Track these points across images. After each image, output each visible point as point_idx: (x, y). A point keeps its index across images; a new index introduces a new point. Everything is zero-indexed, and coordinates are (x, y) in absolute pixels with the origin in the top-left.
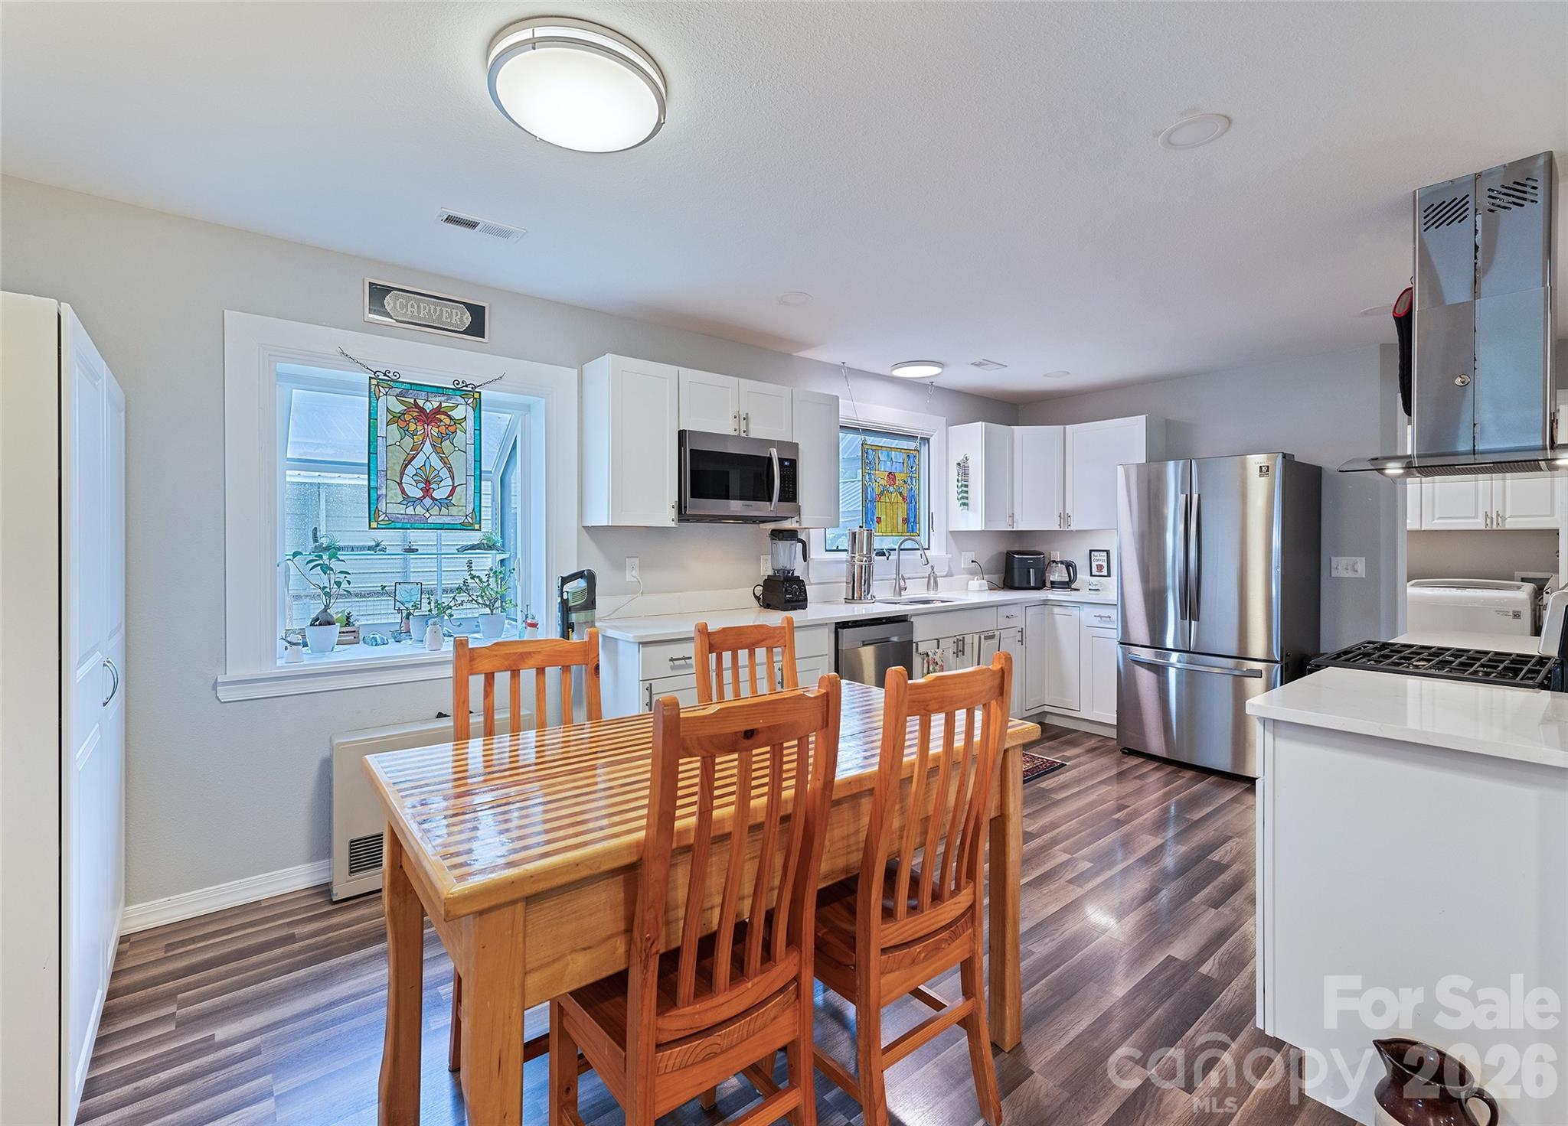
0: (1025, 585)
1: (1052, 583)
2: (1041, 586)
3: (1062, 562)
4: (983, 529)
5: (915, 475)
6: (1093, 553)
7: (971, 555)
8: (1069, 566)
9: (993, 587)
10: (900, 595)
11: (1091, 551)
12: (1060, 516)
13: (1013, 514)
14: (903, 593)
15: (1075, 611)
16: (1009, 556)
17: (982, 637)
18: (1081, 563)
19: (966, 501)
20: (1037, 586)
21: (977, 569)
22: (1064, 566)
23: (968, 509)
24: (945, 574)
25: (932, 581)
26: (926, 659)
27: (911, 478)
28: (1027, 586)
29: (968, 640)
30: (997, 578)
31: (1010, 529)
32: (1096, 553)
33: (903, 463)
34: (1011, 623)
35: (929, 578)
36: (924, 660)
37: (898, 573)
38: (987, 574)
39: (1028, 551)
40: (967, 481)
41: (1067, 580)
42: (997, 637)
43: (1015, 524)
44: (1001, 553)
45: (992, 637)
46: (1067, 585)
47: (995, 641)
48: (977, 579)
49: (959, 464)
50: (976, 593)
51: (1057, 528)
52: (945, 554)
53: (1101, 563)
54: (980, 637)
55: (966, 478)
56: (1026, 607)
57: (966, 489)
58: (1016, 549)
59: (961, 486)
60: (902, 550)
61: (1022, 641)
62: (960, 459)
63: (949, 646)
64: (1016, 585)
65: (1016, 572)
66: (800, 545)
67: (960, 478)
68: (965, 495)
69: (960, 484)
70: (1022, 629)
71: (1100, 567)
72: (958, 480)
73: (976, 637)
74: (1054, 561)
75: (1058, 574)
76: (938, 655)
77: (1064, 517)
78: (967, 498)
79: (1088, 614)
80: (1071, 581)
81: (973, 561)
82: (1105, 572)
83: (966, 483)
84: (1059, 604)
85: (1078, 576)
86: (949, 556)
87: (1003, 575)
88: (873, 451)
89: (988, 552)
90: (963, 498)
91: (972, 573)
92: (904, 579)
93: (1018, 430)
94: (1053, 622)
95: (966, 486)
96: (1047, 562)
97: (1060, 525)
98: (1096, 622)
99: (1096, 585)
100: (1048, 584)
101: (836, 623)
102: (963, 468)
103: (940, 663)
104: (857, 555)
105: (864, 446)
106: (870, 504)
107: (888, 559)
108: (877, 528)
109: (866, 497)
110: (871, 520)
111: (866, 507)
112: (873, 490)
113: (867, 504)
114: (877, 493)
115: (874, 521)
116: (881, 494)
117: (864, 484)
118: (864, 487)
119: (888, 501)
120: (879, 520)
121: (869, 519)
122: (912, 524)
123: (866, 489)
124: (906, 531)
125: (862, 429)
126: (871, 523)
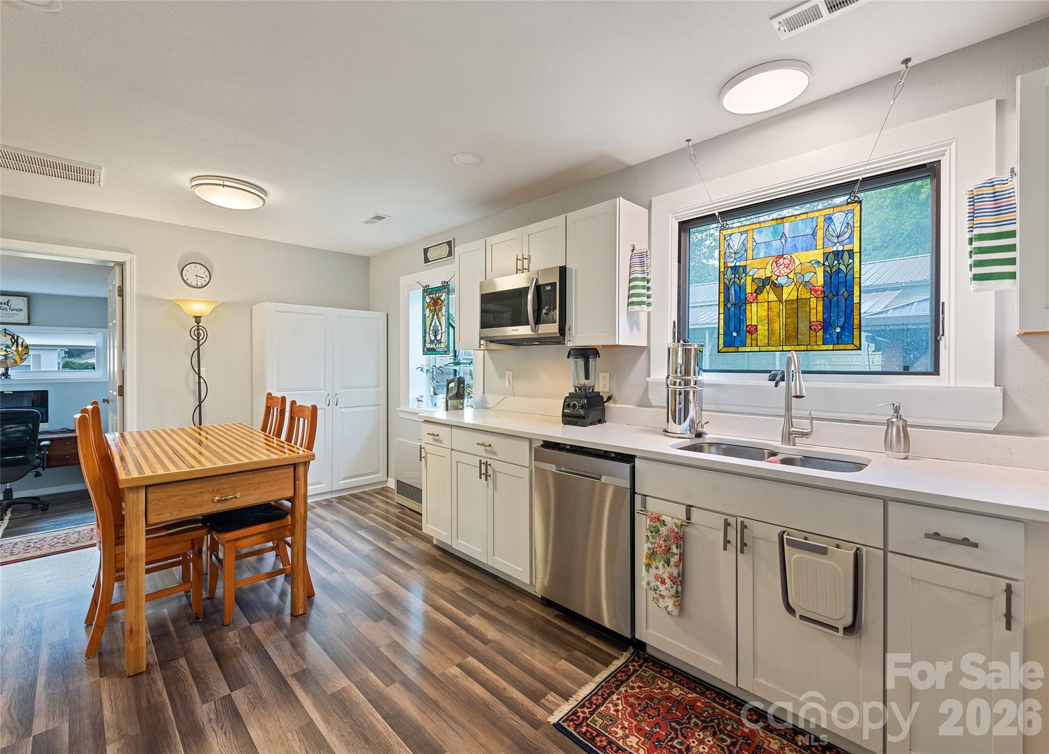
10: (793, 443)
14: (799, 440)
52: (993, 386)
101: (544, 441)
105: (726, 233)
106: (734, 308)
107: (776, 385)
108: (748, 341)
109: (727, 300)
110: (735, 330)
111: (727, 314)
112: (740, 288)
113: (729, 309)
114: (749, 290)
115: (741, 332)
116: (759, 291)
117: (722, 284)
118: (722, 287)
119: (775, 298)
120: (753, 330)
121: (732, 328)
122: (838, 330)
123: (727, 288)
124: (821, 342)
125: (719, 213)
126: (735, 334)
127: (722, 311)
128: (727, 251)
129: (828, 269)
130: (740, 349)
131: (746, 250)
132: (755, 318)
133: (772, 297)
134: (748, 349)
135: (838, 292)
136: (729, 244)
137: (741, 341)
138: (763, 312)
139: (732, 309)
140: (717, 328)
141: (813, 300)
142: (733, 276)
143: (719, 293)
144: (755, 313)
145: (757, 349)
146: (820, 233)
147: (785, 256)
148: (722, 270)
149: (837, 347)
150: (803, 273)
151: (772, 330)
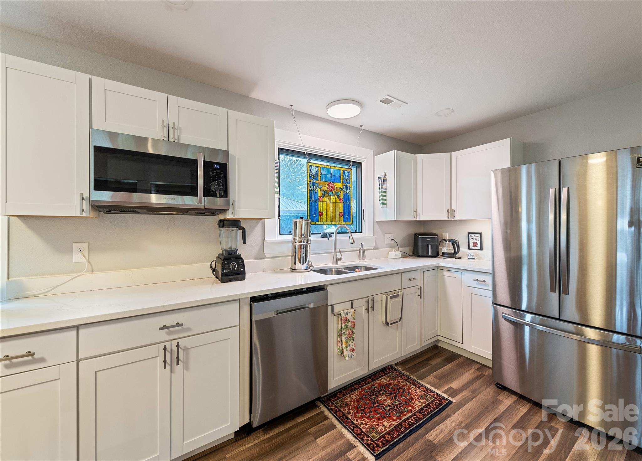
0: (426, 255)
1: (443, 253)
2: (436, 255)
3: (449, 241)
4: (396, 219)
5: (349, 185)
6: (470, 234)
7: (391, 236)
8: (454, 243)
9: (405, 256)
10: (337, 263)
11: (469, 233)
12: (448, 211)
13: (417, 210)
14: (339, 262)
15: (458, 275)
16: (416, 236)
17: (389, 297)
18: (462, 241)
19: (385, 202)
20: (433, 255)
21: (395, 244)
22: (451, 243)
23: (386, 207)
24: (373, 248)
25: (362, 253)
26: (340, 318)
27: (346, 187)
28: (427, 255)
29: (378, 298)
30: (408, 250)
31: (415, 219)
32: (472, 235)
33: (340, 177)
34: (412, 283)
35: (360, 251)
36: (339, 318)
37: (335, 249)
38: (401, 247)
39: (428, 233)
40: (386, 189)
41: (453, 252)
42: (401, 296)
43: (418, 216)
44: (411, 234)
45: (397, 296)
46: (453, 255)
47: (399, 299)
48: (394, 251)
49: (380, 178)
50: (393, 260)
51: (446, 219)
52: (373, 236)
53: (476, 241)
54: (387, 297)
55: (385, 187)
56: (424, 271)
57: (385, 194)
58: (422, 231)
59: (381, 192)
60: (337, 233)
61: (421, 296)
62: (381, 174)
63: (361, 305)
64: (420, 254)
65: (420, 246)
66: (240, 232)
67: (380, 187)
68: (384, 198)
69: (380, 191)
70: (421, 287)
71: (475, 244)
72: (379, 189)
73: (384, 297)
74: (445, 240)
75: (447, 248)
76: (350, 315)
77: (451, 212)
78: (386, 200)
79: (468, 278)
80: (455, 253)
81: (392, 240)
82: (478, 247)
83: (385, 190)
84: (448, 269)
85: (460, 249)
86: (376, 236)
87: (412, 248)
88: (316, 167)
89: (402, 234)
90: (383, 199)
91: (391, 247)
92: (340, 252)
93: (419, 156)
94: (444, 282)
95: (385, 192)
96: (440, 240)
97: (448, 217)
98: (474, 284)
99: (472, 256)
100: (440, 254)
101: (251, 297)
102: (383, 181)
103: (351, 320)
104: (297, 238)
105: (309, 164)
106: (314, 203)
107: (328, 240)
108: (320, 219)
109: (311, 198)
110: (314, 214)
111: (311, 205)
112: (316, 193)
113: (312, 203)
114: (319, 195)
115: (316, 215)
116: (323, 196)
117: (308, 189)
118: (308, 191)
119: (329, 201)
120: (321, 214)
121: (313, 213)
122: (347, 216)
123: (311, 193)
124: (342, 221)
125: (306, 153)
126: (314, 216)
127: (308, 203)
128: (310, 174)
129: (344, 192)
130: (317, 223)
131: (318, 176)
132: (321, 208)
133: (328, 200)
134: (319, 223)
135: (346, 201)
136: (311, 171)
137: (317, 219)
138: (325, 206)
139: (313, 203)
140: (307, 211)
141: (340, 203)
142: (313, 187)
143: (307, 194)
144: (322, 206)
145: (323, 223)
146: (342, 177)
147: (331, 183)
148: (308, 182)
149: (347, 223)
150: (337, 192)
151: (328, 214)
